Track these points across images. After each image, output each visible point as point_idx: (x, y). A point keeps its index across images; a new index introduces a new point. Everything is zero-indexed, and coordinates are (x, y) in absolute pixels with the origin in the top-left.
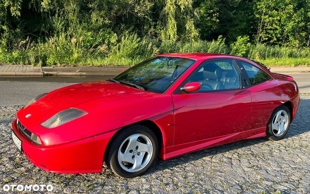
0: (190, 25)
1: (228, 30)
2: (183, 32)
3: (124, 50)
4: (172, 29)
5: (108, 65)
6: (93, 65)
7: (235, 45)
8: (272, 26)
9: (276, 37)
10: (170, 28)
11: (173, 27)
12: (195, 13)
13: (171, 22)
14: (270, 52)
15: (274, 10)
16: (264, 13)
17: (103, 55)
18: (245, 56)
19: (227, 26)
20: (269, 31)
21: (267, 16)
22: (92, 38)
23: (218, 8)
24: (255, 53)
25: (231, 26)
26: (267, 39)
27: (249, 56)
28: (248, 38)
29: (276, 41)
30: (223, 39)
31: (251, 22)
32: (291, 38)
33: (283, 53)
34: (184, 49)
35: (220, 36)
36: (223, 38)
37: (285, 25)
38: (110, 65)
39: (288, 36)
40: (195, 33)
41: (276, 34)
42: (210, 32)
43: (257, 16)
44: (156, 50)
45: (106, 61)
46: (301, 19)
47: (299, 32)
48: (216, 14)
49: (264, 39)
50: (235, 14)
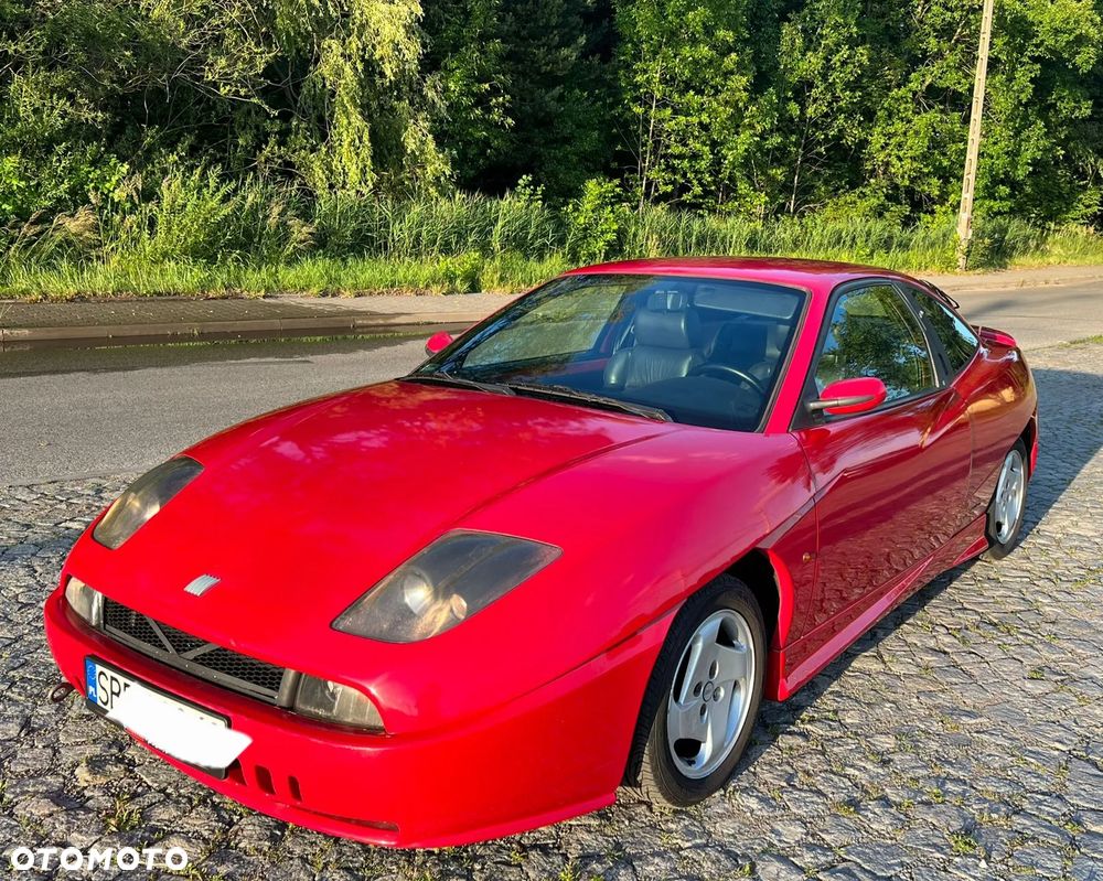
0: (416, 135)
1: (540, 156)
2: (390, 159)
3: (170, 229)
4: (352, 148)
5: (110, 292)
6: (45, 296)
7: (578, 210)
8: (685, 145)
9: (701, 184)
10: (346, 144)
11: (357, 141)
12: (431, 94)
13: (350, 123)
14: (690, 235)
15: (692, 93)
16: (657, 101)
17: (79, 254)
18: (615, 248)
19: (536, 140)
20: (676, 162)
21: (669, 111)
22: (23, 183)
23: (508, 77)
24: (647, 239)
25: (549, 143)
26: (670, 188)
27: (627, 248)
28: (617, 186)
29: (700, 196)
30: (535, 190)
31: (615, 130)
32: (743, 187)
33: (732, 237)
34: (405, 225)
35: (524, 177)
36: (535, 183)
37: (722, 144)
38: (121, 292)
39: (732, 178)
40: (437, 164)
41: (696, 172)
42: (481, 161)
43: (638, 110)
44: (301, 231)
45: (100, 278)
46: (772, 123)
47: (763, 167)
48: (501, 99)
49: (663, 189)
50: (561, 98)
